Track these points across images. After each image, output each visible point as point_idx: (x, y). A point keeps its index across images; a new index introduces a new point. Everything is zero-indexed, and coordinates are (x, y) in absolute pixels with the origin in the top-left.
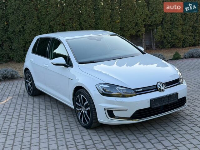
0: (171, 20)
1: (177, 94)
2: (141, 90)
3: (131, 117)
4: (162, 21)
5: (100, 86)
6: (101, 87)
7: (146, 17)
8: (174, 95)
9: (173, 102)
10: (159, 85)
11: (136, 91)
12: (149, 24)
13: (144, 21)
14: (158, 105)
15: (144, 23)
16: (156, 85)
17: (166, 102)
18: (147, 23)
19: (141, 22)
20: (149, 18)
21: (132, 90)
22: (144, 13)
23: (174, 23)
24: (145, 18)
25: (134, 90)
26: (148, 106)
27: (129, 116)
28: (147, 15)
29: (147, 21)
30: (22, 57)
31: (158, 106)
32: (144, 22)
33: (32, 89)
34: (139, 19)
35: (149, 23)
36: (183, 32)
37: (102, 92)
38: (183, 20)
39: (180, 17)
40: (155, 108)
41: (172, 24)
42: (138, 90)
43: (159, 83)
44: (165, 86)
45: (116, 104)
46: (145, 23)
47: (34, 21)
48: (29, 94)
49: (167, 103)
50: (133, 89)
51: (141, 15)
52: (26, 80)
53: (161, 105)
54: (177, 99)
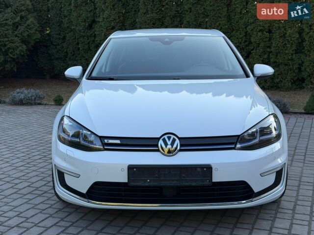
1: (209, 169)
2: (118, 142)
3: (86, 193)
8: (199, 170)
9: (194, 184)
10: (164, 140)
11: (106, 141)
14: (149, 182)
21: (98, 138)
25: (102, 138)
26: (123, 178)
27: (84, 191)
31: (147, 184)
40: (137, 187)
42: (111, 141)
43: (166, 137)
44: (182, 146)
45: (65, 160)
49: (174, 183)
53: (156, 184)
54: (209, 182)
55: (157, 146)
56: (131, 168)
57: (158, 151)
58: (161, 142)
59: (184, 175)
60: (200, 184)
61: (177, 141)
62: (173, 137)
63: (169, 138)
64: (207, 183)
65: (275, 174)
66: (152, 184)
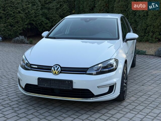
1: (71, 82)
2: (36, 67)
8: (67, 82)
9: (65, 88)
11: (32, 66)
14: (46, 85)
17: (56, 86)
26: (36, 83)
31: (45, 87)
40: (41, 87)
42: (34, 66)
43: (55, 66)
53: (49, 87)
54: (71, 88)
55: (51, 70)
56: (39, 79)
57: (51, 72)
58: (53, 68)
59: (60, 84)
60: (67, 88)
61: (60, 69)
62: (58, 66)
63: (56, 67)
64: (70, 88)
65: (109, 87)
66: (47, 87)
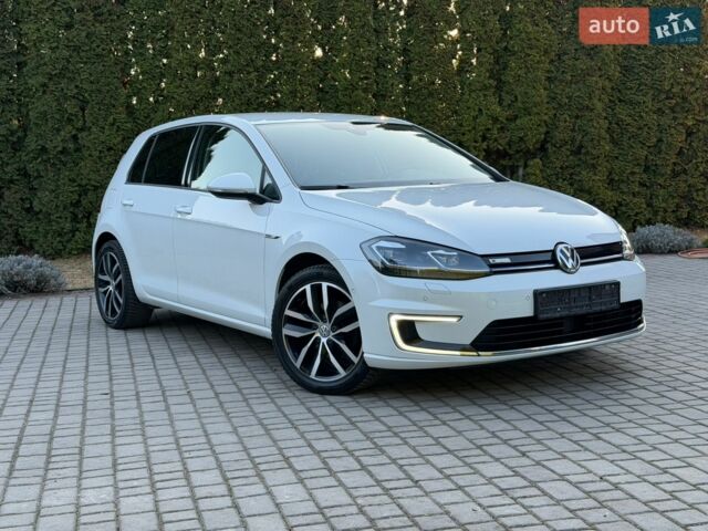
0: (573, 140)
1: (617, 285)
2: (507, 260)
3: (472, 344)
4: (545, 141)
5: (374, 247)
6: (379, 248)
7: (490, 126)
8: (607, 287)
9: (604, 308)
10: (562, 251)
11: (491, 261)
12: (501, 148)
13: (484, 138)
14: (559, 311)
15: (484, 145)
16: (553, 252)
17: (582, 306)
18: (494, 146)
19: (476, 142)
20: (502, 128)
21: (479, 258)
22: (484, 112)
23: (583, 151)
24: (488, 129)
25: (485, 257)
26: (526, 310)
27: (468, 341)
28: (496, 120)
29: (496, 140)
30: (66, 238)
31: (558, 315)
32: (485, 143)
33: (121, 301)
34: (469, 131)
35: (501, 145)
36: (612, 180)
37: (383, 263)
38: (614, 142)
39: (603, 132)
40: (548, 319)
41: (577, 152)
42: (498, 261)
43: (561, 246)
44: (582, 258)
45: (425, 300)
46: (488, 146)
47: (114, 119)
48: (108, 324)
49: (584, 310)
50: (482, 256)
51: (475, 118)
52: (101, 277)
53: (566, 313)
54: (617, 303)
56: (538, 294)
58: (559, 255)
59: (593, 297)
60: (608, 307)
61: (576, 253)
64: (615, 305)
66: (563, 313)
